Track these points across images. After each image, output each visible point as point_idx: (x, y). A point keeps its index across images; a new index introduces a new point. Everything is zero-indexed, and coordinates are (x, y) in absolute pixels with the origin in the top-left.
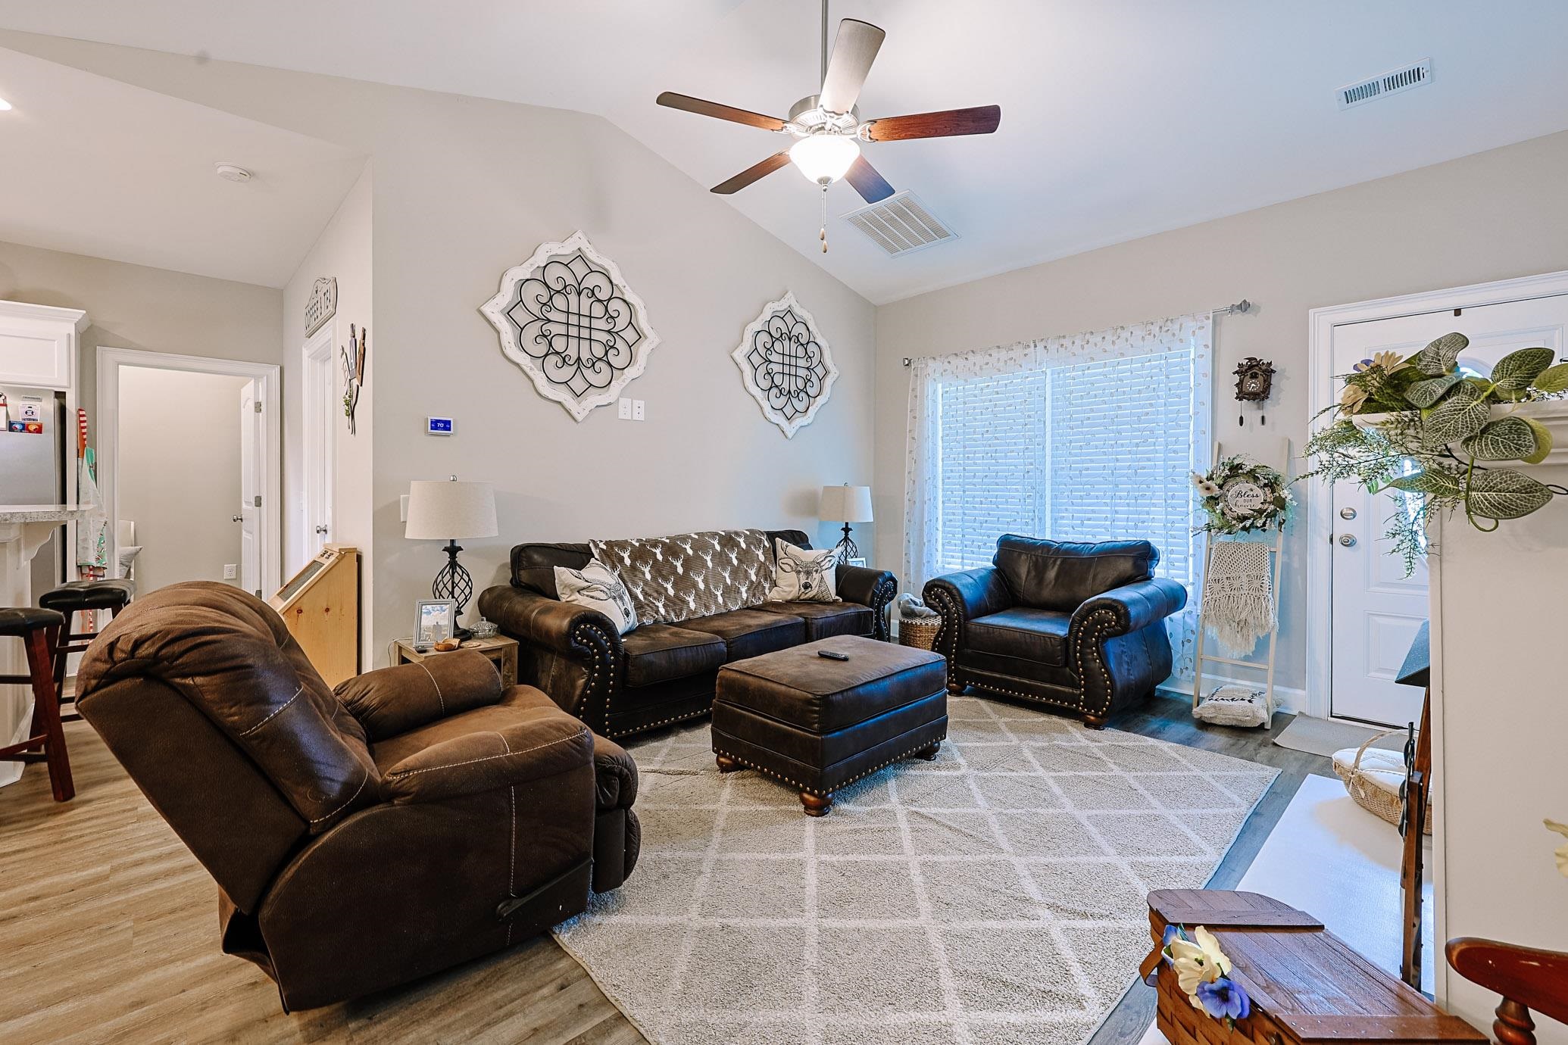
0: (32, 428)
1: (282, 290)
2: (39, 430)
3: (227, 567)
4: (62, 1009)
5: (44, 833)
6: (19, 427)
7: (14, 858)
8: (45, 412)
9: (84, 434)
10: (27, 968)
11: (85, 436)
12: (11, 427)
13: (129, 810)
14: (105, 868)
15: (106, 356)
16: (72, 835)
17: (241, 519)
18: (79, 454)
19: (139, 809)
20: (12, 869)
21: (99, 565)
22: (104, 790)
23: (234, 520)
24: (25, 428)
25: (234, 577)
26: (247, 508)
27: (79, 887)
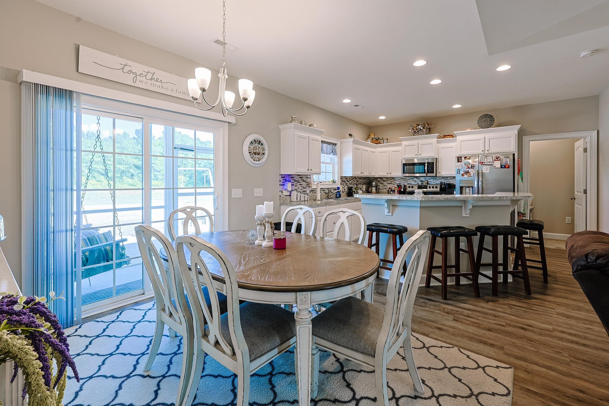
0: (507, 167)
1: (598, 95)
2: (508, 167)
3: (567, 218)
4: (553, 373)
5: (526, 304)
6: (503, 166)
7: (518, 308)
8: (509, 162)
9: (520, 167)
10: (535, 350)
11: (520, 168)
12: (501, 167)
13: (552, 309)
14: (550, 327)
15: (525, 139)
16: (535, 309)
17: (575, 199)
18: (518, 174)
19: (556, 310)
20: (520, 312)
21: (524, 213)
22: (540, 296)
23: (571, 199)
24: (505, 167)
25: (570, 222)
26: (578, 194)
27: (543, 330)
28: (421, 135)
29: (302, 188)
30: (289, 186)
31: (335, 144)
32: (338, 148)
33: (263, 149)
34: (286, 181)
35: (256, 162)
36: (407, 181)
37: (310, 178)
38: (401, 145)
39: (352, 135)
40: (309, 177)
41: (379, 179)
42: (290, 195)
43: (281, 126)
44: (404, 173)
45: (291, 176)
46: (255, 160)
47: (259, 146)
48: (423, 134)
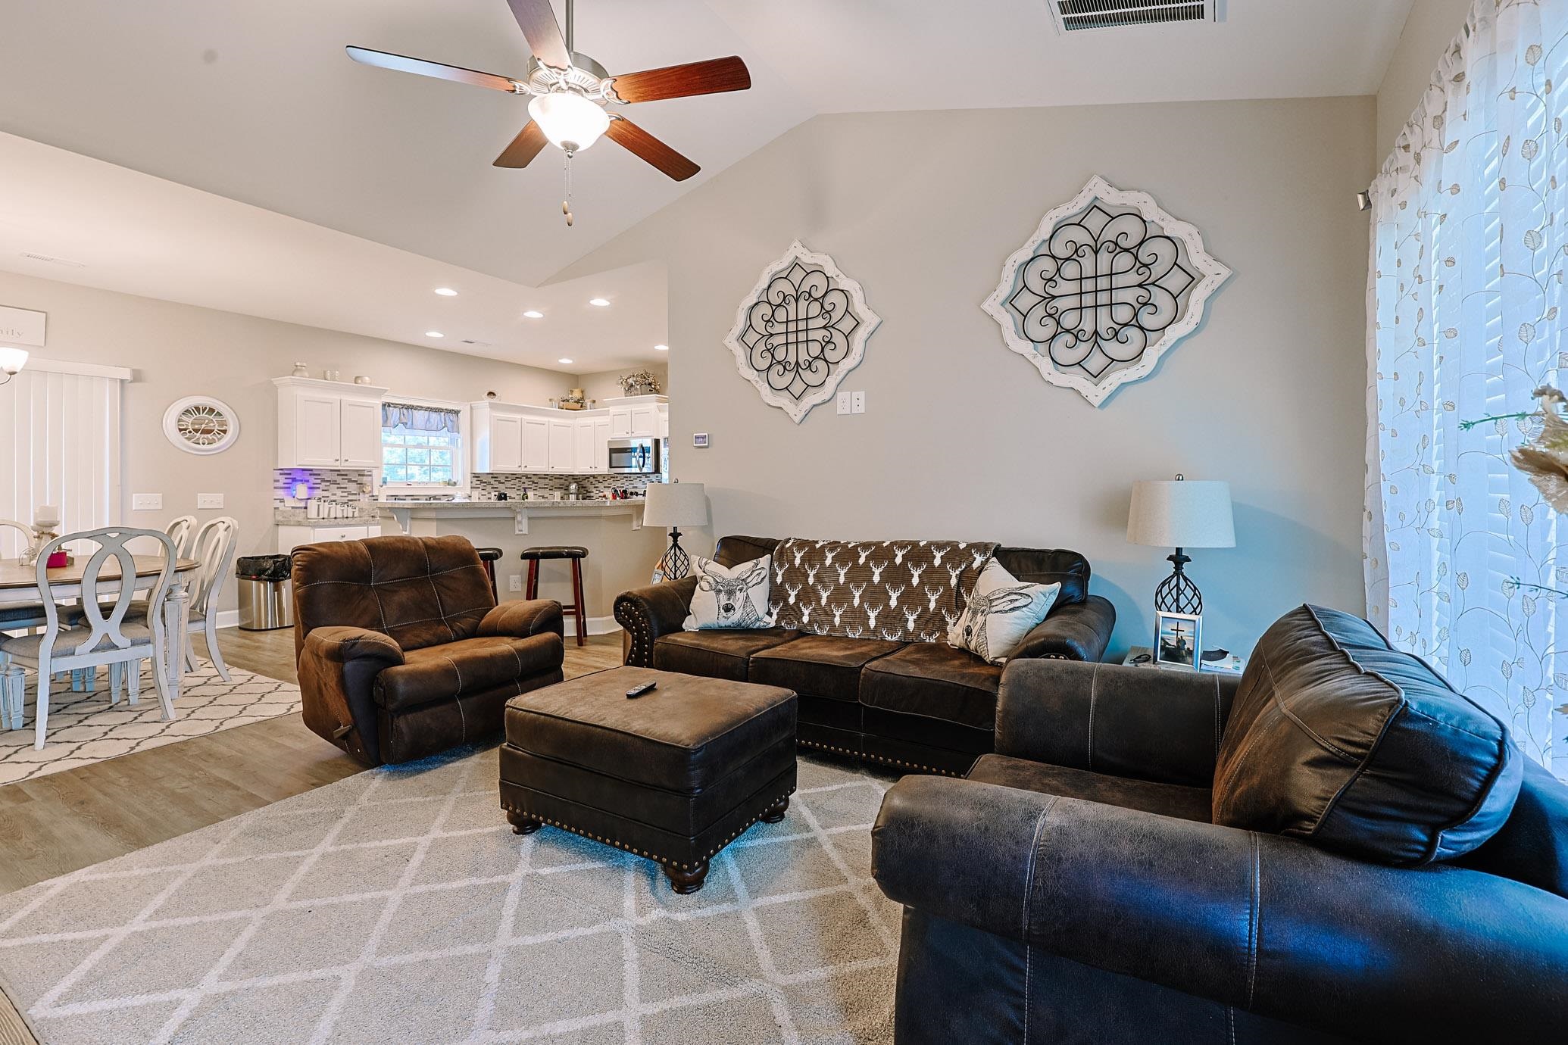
28: (635, 395)
29: (346, 494)
30: (301, 490)
31: (457, 413)
32: (464, 417)
33: (223, 423)
34: (294, 480)
35: (201, 447)
36: (632, 482)
37: (370, 475)
38: (607, 413)
39: (494, 394)
40: (369, 473)
41: (591, 479)
42: (306, 508)
43: (276, 381)
44: (611, 467)
45: (311, 472)
46: (199, 444)
47: (211, 417)
48: (637, 394)
